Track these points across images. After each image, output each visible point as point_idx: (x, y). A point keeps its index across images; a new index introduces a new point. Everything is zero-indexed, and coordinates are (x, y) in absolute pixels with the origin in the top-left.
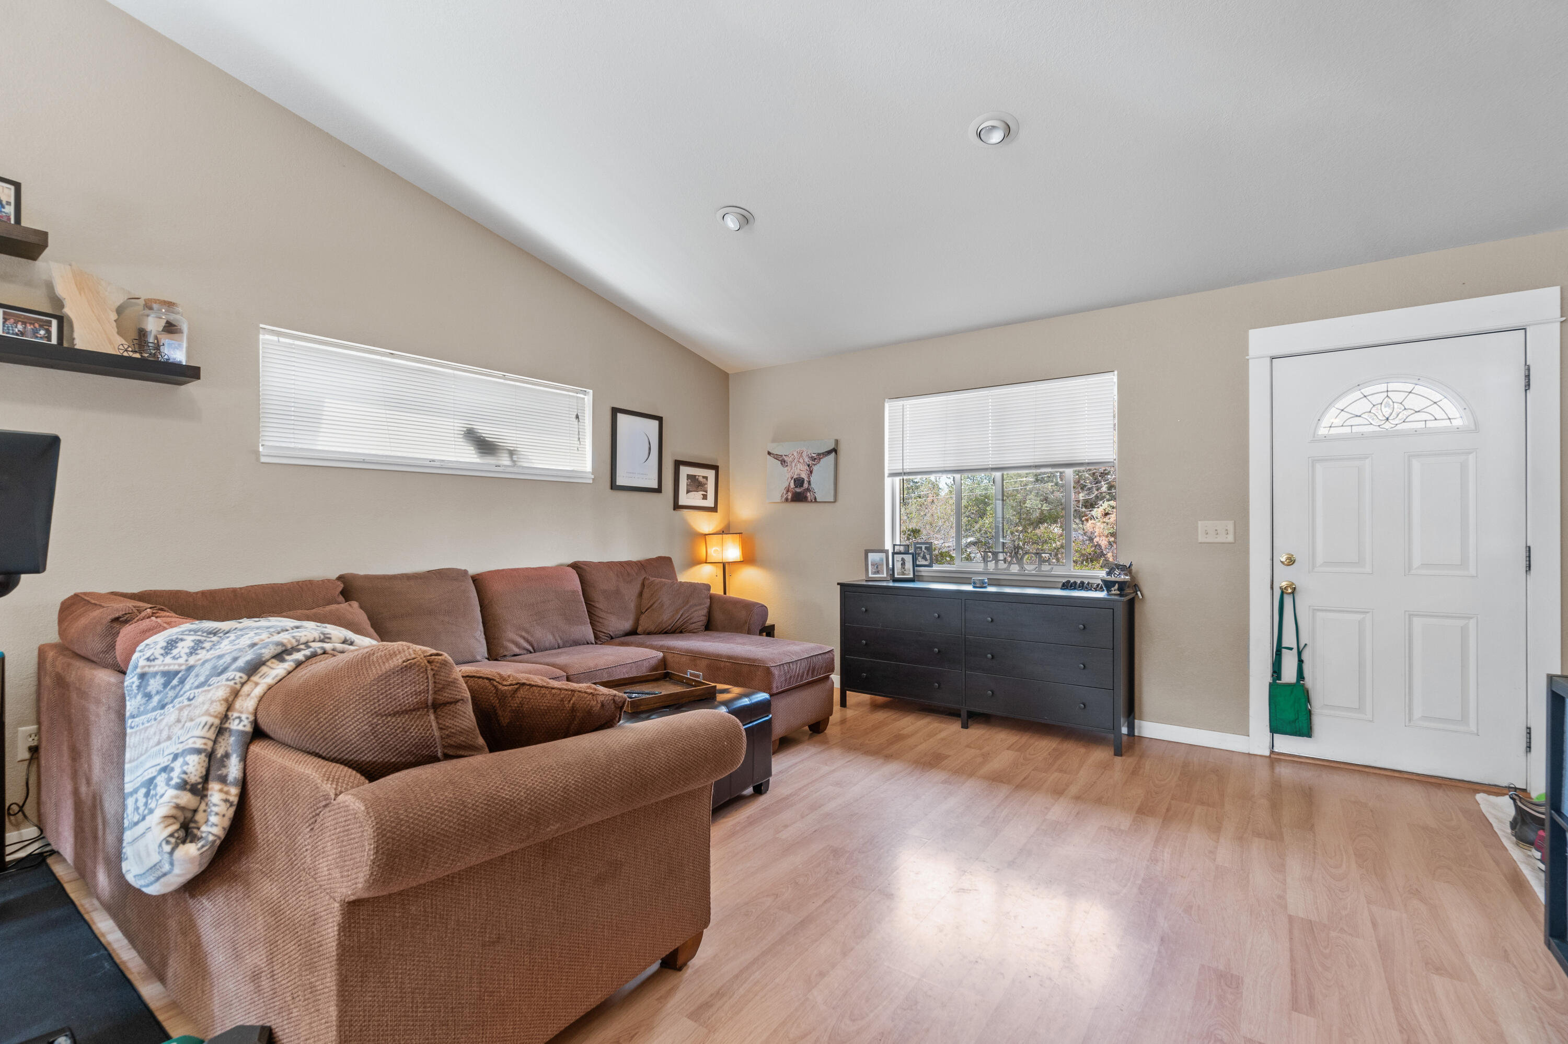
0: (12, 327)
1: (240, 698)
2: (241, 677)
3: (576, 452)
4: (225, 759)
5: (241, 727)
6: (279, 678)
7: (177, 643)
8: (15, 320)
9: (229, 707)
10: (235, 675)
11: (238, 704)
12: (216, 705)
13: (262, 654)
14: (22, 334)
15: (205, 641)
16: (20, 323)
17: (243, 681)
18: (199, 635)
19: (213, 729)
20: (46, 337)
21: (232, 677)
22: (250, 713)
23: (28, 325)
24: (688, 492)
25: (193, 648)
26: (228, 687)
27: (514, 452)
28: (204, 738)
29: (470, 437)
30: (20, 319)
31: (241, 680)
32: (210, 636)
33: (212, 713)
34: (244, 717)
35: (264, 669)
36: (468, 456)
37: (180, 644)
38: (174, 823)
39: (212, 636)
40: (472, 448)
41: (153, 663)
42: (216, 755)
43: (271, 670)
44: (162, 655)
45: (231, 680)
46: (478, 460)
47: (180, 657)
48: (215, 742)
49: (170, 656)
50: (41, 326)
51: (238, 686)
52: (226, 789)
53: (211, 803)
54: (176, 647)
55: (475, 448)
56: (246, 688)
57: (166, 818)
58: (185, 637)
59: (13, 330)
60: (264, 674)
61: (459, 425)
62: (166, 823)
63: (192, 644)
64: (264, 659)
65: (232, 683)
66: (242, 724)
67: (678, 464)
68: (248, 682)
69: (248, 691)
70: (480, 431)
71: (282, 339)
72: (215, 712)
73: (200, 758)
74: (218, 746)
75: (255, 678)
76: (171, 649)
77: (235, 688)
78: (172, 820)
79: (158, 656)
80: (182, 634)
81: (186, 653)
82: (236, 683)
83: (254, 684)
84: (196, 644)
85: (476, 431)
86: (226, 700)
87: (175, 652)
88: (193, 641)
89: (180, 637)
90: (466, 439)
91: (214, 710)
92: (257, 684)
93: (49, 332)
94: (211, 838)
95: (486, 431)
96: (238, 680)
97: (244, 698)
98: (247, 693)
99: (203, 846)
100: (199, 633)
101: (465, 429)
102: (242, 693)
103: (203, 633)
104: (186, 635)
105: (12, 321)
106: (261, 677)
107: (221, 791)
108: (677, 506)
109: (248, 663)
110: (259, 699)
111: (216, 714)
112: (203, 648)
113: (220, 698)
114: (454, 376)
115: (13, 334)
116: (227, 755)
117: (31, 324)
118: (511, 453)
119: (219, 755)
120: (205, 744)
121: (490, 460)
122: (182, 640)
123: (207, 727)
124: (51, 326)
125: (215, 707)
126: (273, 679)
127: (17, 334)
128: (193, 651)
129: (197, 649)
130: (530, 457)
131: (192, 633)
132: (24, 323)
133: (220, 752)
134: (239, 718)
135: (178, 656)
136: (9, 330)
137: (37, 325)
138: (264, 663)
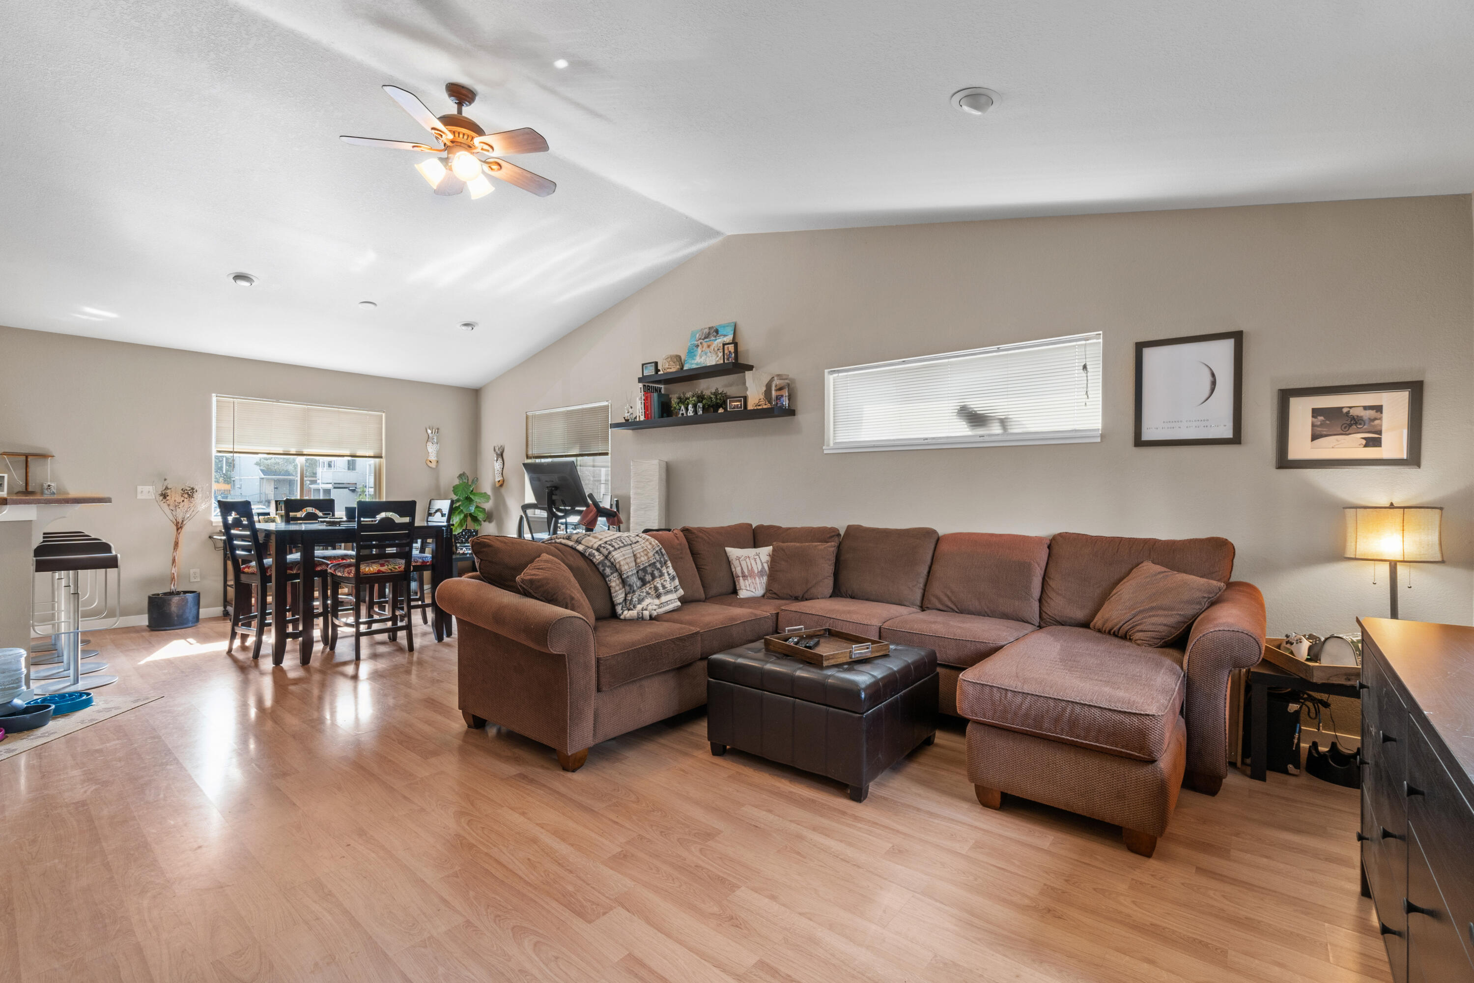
3: (1084, 407)
24: (1314, 437)
27: (1006, 420)
29: (963, 413)
36: (961, 430)
40: (964, 423)
46: (970, 433)
55: (967, 423)
61: (953, 405)
67: (1285, 396)
70: (972, 406)
71: (840, 374)
85: (969, 407)
90: (959, 416)
95: (977, 405)
101: (959, 407)
108: (1284, 462)
114: (948, 364)
118: (1003, 422)
121: (980, 431)
130: (1024, 423)
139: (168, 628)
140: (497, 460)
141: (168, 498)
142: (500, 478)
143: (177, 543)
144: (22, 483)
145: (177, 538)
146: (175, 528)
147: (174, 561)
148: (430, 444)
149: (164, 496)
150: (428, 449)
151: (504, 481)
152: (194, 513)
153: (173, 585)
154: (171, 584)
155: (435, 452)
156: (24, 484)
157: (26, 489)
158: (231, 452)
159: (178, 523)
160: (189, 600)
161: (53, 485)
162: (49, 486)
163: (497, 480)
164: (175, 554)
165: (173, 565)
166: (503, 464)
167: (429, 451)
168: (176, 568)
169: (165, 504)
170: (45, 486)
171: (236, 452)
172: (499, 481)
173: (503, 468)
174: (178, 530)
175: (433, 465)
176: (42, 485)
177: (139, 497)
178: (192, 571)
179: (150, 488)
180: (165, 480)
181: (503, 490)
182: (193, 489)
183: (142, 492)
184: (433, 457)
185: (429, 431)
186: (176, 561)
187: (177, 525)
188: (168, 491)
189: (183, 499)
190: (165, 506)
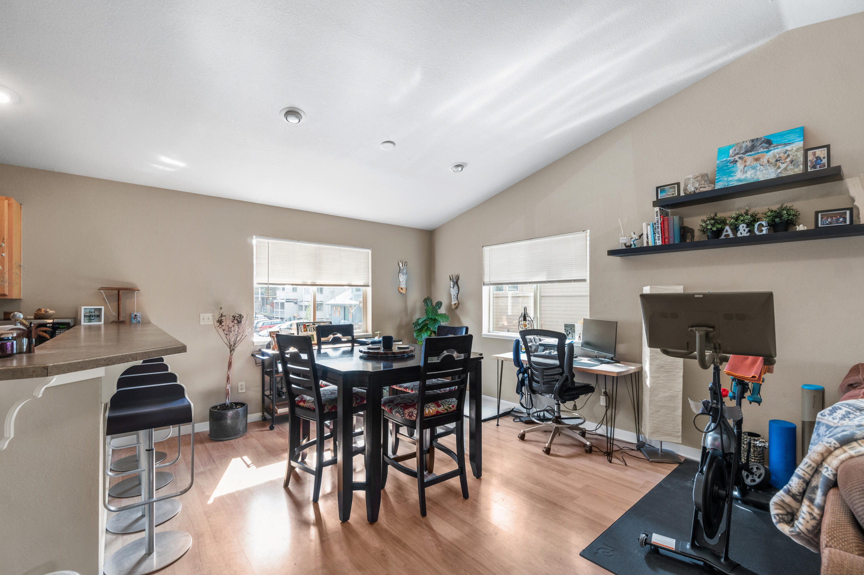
0: (825, 221)
1: (832, 456)
2: (835, 444)
4: (816, 489)
5: (826, 474)
6: (860, 454)
7: (837, 410)
8: (827, 217)
9: (824, 459)
10: (832, 441)
11: (829, 459)
12: (815, 455)
13: (856, 433)
14: (830, 223)
15: (853, 413)
16: (829, 218)
17: (836, 446)
18: (850, 409)
19: (810, 468)
20: (843, 221)
21: (829, 442)
22: (834, 469)
23: (834, 217)
25: (844, 415)
26: (825, 447)
28: (804, 471)
30: (829, 216)
31: (834, 445)
32: (857, 411)
33: (812, 459)
34: (830, 468)
35: (854, 444)
37: (839, 411)
38: (781, 510)
39: (858, 411)
41: (823, 418)
42: (811, 484)
43: (860, 446)
44: (828, 414)
45: (828, 443)
47: (836, 419)
48: (812, 476)
49: (832, 416)
50: (841, 217)
51: (832, 449)
52: (812, 507)
53: (802, 510)
54: (836, 412)
56: (837, 452)
57: (776, 504)
58: (842, 407)
59: (826, 223)
60: (853, 447)
62: (776, 507)
63: (844, 413)
64: (855, 437)
65: (828, 445)
66: (828, 473)
68: (840, 449)
69: (838, 454)
72: (813, 458)
73: (799, 481)
74: (813, 479)
75: (845, 448)
76: (833, 413)
77: (830, 449)
78: (779, 507)
79: (827, 415)
80: (841, 405)
81: (839, 418)
82: (830, 446)
83: (843, 451)
84: (846, 414)
86: (822, 454)
87: (835, 415)
88: (846, 411)
89: (840, 406)
91: (813, 457)
92: (845, 452)
93: (845, 219)
94: (797, 530)
96: (832, 445)
97: (834, 457)
98: (836, 455)
99: (792, 532)
100: (851, 408)
102: (833, 453)
103: (853, 408)
104: (844, 406)
105: (825, 218)
106: (850, 448)
107: (809, 506)
109: (843, 436)
110: (841, 462)
111: (814, 460)
112: (849, 417)
113: (818, 451)
115: (826, 225)
116: (816, 487)
117: (835, 217)
119: (813, 485)
120: (804, 475)
122: (840, 409)
123: (807, 465)
124: (846, 215)
125: (814, 455)
126: (856, 453)
127: (828, 224)
128: (843, 418)
129: (845, 417)
131: (847, 406)
132: (832, 217)
133: (814, 483)
134: (827, 468)
135: (835, 418)
136: (824, 223)
137: (838, 217)
138: (856, 440)
139: (225, 439)
140: (454, 287)
141: (223, 324)
142: (456, 302)
143: (231, 363)
144: (115, 314)
145: (230, 359)
146: (229, 350)
147: (228, 378)
148: (401, 274)
149: (220, 322)
150: (400, 279)
151: (459, 304)
152: (243, 337)
153: (227, 399)
154: (226, 398)
155: (405, 281)
156: (117, 315)
157: (118, 319)
158: (267, 284)
159: (231, 345)
160: (240, 414)
161: (138, 314)
162: (136, 315)
163: (453, 303)
164: (229, 372)
165: (227, 382)
166: (459, 290)
167: (401, 281)
168: (230, 384)
169: (221, 329)
170: (133, 316)
171: (270, 284)
172: (455, 304)
173: (458, 294)
174: (231, 351)
175: (403, 292)
176: (131, 315)
177: (202, 323)
178: (240, 384)
179: (210, 315)
180: (221, 308)
181: (458, 312)
182: (240, 315)
183: (204, 318)
184: (403, 286)
185: (401, 265)
186: (230, 379)
187: (230, 348)
188: (223, 318)
189: (232, 324)
190: (220, 331)
